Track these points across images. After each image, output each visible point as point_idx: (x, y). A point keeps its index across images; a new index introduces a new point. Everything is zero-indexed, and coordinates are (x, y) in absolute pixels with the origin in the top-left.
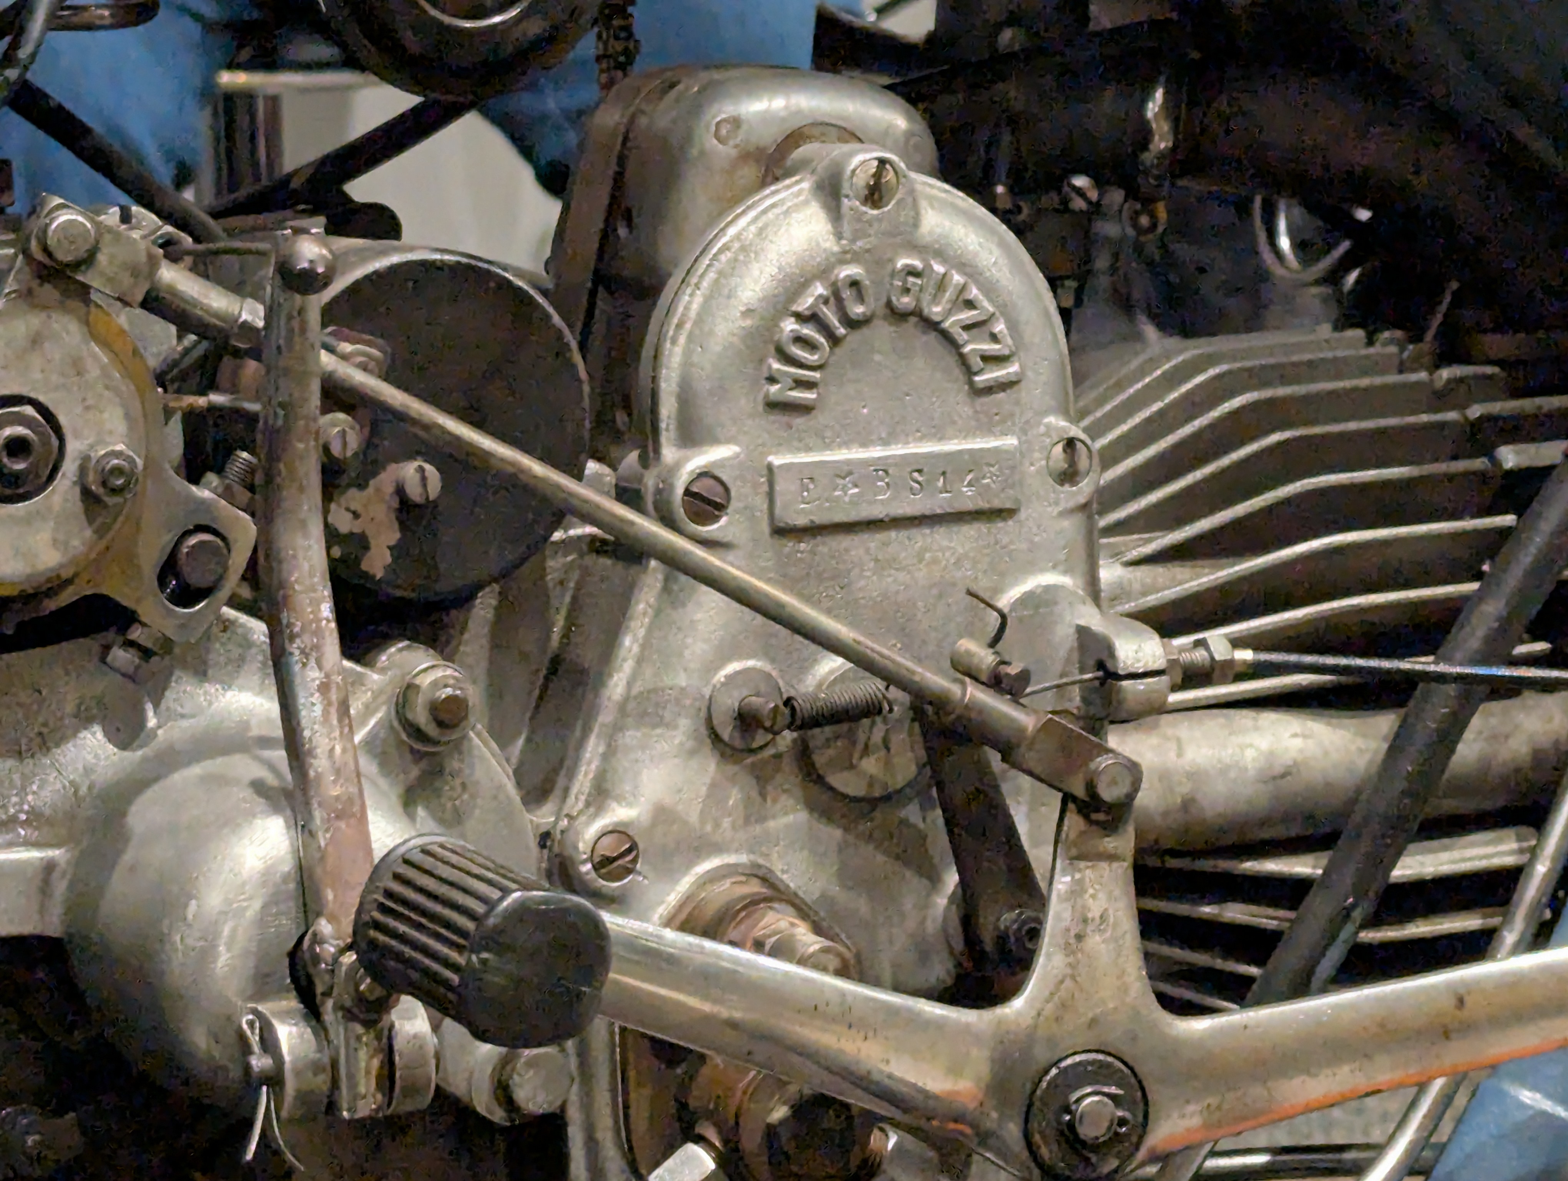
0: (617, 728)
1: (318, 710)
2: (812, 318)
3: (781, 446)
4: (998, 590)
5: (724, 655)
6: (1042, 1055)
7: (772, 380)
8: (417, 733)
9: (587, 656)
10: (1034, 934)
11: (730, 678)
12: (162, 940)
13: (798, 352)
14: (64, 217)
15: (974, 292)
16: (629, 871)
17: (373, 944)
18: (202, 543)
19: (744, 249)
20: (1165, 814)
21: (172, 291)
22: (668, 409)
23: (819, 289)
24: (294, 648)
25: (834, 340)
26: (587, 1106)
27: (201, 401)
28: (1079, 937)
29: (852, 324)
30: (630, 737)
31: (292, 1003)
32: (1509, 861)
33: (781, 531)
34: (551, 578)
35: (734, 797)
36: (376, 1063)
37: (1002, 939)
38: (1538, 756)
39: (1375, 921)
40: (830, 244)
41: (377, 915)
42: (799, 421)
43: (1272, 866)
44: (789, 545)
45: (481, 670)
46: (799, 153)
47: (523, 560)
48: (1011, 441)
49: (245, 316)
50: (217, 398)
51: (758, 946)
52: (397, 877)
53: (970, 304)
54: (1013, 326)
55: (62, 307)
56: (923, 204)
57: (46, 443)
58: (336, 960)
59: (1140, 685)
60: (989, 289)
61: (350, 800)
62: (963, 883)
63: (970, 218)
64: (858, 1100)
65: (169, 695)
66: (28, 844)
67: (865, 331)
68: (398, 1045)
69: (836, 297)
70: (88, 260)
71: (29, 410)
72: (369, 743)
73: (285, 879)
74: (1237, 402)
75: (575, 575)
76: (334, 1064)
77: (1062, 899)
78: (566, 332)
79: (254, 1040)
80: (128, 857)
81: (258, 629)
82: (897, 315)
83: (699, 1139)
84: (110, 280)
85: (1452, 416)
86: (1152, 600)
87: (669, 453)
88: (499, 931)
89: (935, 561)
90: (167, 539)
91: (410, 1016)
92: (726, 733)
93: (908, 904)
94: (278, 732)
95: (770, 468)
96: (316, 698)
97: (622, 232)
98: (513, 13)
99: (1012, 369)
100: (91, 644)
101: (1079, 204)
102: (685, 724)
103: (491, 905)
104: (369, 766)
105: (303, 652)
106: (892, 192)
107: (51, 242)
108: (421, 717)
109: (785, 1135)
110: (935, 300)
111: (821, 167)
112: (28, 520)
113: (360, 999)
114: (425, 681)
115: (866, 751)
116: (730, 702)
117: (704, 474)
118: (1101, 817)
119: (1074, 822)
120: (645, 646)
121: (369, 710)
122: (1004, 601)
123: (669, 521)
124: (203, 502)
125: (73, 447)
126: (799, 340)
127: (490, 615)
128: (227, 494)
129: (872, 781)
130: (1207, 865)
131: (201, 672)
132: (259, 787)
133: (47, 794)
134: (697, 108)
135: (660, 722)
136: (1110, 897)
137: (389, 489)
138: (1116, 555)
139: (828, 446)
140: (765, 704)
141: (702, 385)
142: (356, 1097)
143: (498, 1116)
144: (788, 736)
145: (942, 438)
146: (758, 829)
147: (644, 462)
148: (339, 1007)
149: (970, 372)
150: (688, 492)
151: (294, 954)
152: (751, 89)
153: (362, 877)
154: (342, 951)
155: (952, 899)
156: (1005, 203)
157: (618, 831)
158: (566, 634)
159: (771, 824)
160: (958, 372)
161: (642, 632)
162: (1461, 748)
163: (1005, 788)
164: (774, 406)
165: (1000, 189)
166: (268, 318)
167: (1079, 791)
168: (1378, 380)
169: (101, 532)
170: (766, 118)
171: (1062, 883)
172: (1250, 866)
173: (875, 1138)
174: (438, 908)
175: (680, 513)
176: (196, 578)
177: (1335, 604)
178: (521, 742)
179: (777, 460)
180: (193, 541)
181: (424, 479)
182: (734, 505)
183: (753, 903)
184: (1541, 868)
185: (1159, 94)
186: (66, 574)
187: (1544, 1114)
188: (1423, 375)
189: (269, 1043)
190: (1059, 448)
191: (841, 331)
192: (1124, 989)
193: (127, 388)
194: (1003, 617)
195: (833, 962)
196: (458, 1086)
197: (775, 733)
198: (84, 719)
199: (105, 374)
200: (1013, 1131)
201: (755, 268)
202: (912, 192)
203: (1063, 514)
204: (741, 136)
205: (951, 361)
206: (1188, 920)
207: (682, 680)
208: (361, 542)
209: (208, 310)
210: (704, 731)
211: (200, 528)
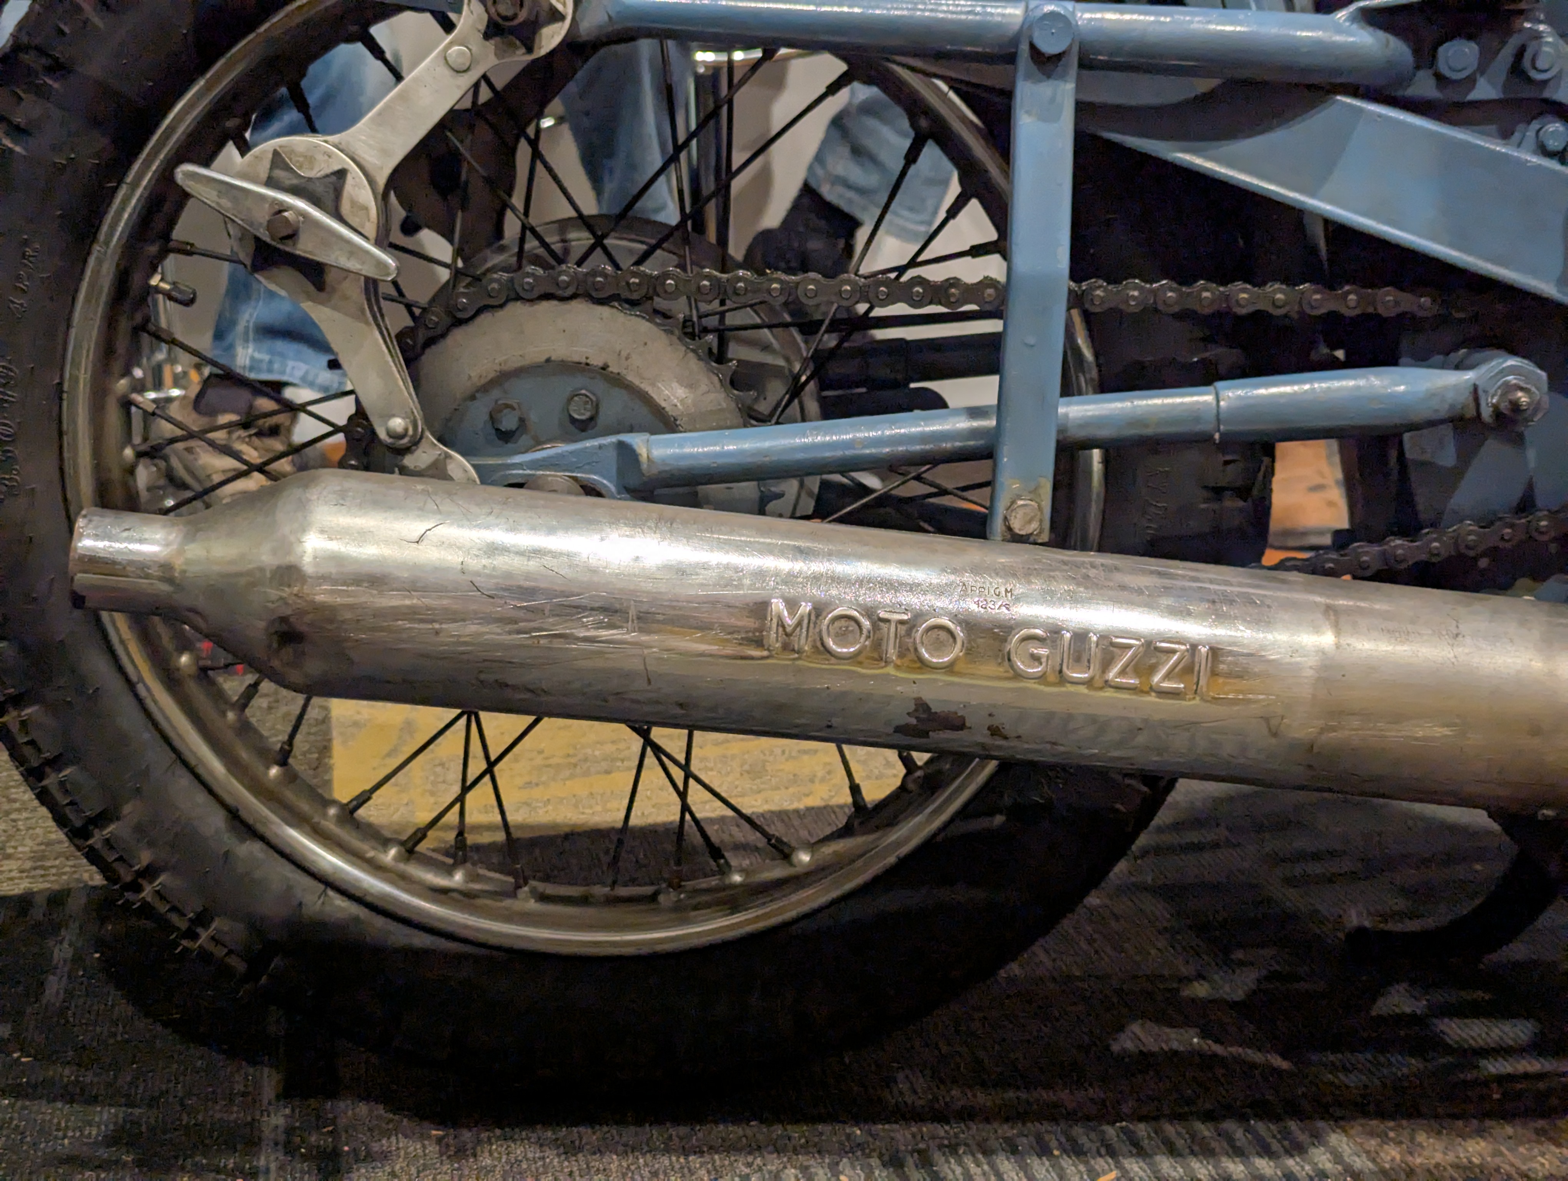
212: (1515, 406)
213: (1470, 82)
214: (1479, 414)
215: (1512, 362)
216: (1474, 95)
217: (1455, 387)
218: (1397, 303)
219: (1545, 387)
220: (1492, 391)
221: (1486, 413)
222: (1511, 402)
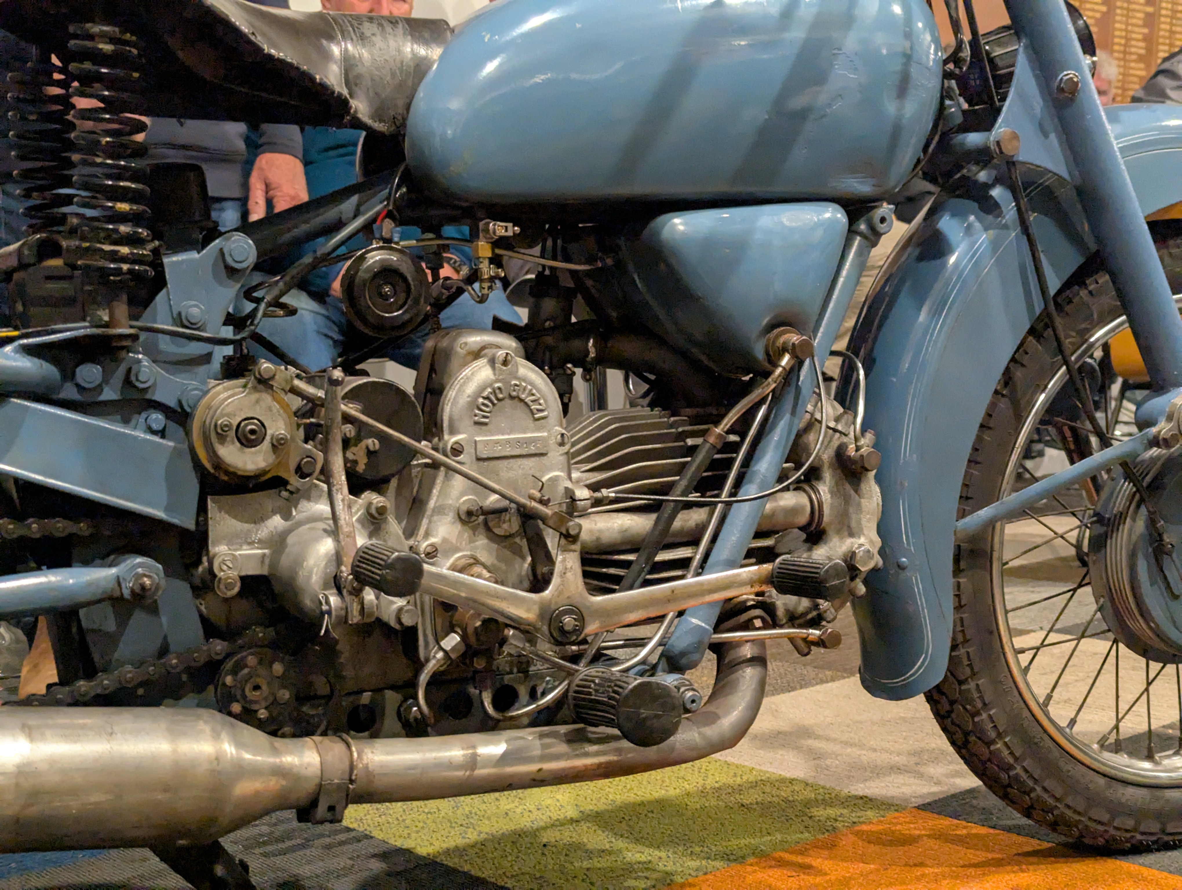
0: (432, 516)
1: (341, 507)
2: (487, 398)
3: (479, 434)
4: (543, 476)
5: (462, 494)
6: (553, 607)
7: (476, 416)
8: (371, 515)
9: (423, 497)
10: (551, 573)
11: (464, 501)
12: (296, 573)
13: (483, 408)
14: (265, 365)
15: (534, 391)
16: (435, 556)
17: (357, 571)
18: (308, 462)
19: (467, 378)
20: (592, 542)
21: (297, 387)
22: (446, 424)
23: (489, 390)
24: (334, 489)
25: (494, 404)
26: (424, 624)
27: (308, 421)
28: (565, 573)
29: (499, 400)
30: (435, 518)
31: (335, 591)
32: (689, 555)
33: (479, 459)
34: (413, 475)
35: (466, 535)
36: (359, 607)
37: (543, 574)
38: (697, 525)
39: (650, 572)
40: (492, 377)
41: (358, 563)
42: (484, 428)
43: (622, 557)
44: (481, 463)
45: (393, 500)
46: (483, 352)
47: (404, 468)
48: (545, 434)
49: (319, 395)
50: (313, 420)
51: (472, 576)
52: (364, 552)
53: (533, 395)
54: (545, 401)
55: (266, 392)
56: (519, 366)
57: (261, 430)
58: (347, 578)
59: (582, 503)
60: (538, 390)
61: (351, 533)
62: (532, 560)
63: (533, 370)
64: (501, 619)
65: (299, 506)
66: (258, 548)
67: (503, 402)
68: (366, 602)
69: (494, 392)
70: (273, 378)
71: (256, 421)
72: (358, 520)
73: (332, 556)
74: (613, 426)
75: (420, 474)
76: (347, 608)
77: (560, 562)
78: (417, 404)
79: (323, 602)
80: (287, 550)
81: (325, 486)
82: (512, 398)
83: (456, 632)
84: (280, 384)
85: (673, 430)
86: (588, 482)
87: (446, 437)
88: (391, 564)
89: (523, 469)
90: (298, 459)
91: (369, 594)
92: (463, 517)
93: (517, 566)
94: (330, 516)
95: (476, 442)
96: (341, 503)
97: (434, 376)
98: (401, 312)
99: (545, 413)
100: (277, 490)
101: (569, 372)
102: (451, 514)
103: (388, 557)
104: (358, 526)
105: (337, 490)
106: (510, 362)
107: (262, 373)
108: (373, 511)
109: (479, 630)
110: (523, 393)
111: (490, 355)
112: (255, 453)
113: (354, 588)
114: (375, 501)
115: (504, 522)
116: (464, 508)
117: (456, 443)
118: (571, 539)
119: (563, 541)
120: (440, 492)
121: (358, 510)
122: (544, 479)
123: (446, 456)
124: (309, 450)
125: (269, 432)
126: (484, 404)
127: (395, 485)
128: (315, 447)
129: (506, 530)
130: (604, 557)
131: (309, 499)
132: (325, 530)
133: (263, 534)
134: (455, 339)
135: (444, 514)
136: (574, 562)
137: (364, 447)
138: (578, 469)
139: (492, 435)
140: (474, 508)
141: (456, 417)
142: (353, 616)
143: (398, 627)
144: (482, 518)
145: (525, 433)
146: (472, 545)
147: (440, 440)
148: (348, 591)
149: (533, 414)
150: (452, 448)
151: (335, 577)
152: (470, 334)
153: (353, 554)
154: (348, 575)
155: (529, 564)
156: (548, 372)
157: (432, 545)
158: (417, 492)
159: (477, 543)
160: (530, 415)
161: (439, 489)
162: (675, 523)
163: (544, 533)
164: (477, 423)
165: (546, 368)
166: (326, 395)
167: (564, 532)
168: (653, 421)
169: (277, 458)
170: (475, 342)
171: (560, 558)
172: (616, 557)
173: (506, 631)
174: (374, 559)
175: (449, 454)
176: (306, 470)
177: (640, 483)
178: (405, 522)
179: (477, 439)
180: (305, 460)
181: (374, 444)
182: (465, 452)
183: (471, 565)
184: (698, 557)
185: (591, 341)
186: (267, 469)
187: (698, 625)
188: (666, 419)
189: (328, 602)
190: (559, 436)
191: (496, 402)
192: (578, 587)
193: (285, 415)
194: (543, 484)
195: (493, 580)
196: (385, 618)
197: (478, 516)
198: (274, 513)
199: (278, 411)
200: (545, 628)
201: (470, 384)
202: (516, 362)
203: (561, 455)
204: (467, 347)
205: (528, 411)
206: (598, 573)
207: (450, 502)
208: (355, 462)
209: (308, 392)
210: (457, 516)
211: (307, 457)
212: (143, 587)
213: (99, 389)
214: (122, 594)
215: (139, 560)
216: (103, 397)
217: (105, 578)
218: (65, 528)
219: (162, 574)
220: (129, 579)
221: (126, 593)
222: (141, 584)
